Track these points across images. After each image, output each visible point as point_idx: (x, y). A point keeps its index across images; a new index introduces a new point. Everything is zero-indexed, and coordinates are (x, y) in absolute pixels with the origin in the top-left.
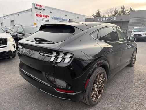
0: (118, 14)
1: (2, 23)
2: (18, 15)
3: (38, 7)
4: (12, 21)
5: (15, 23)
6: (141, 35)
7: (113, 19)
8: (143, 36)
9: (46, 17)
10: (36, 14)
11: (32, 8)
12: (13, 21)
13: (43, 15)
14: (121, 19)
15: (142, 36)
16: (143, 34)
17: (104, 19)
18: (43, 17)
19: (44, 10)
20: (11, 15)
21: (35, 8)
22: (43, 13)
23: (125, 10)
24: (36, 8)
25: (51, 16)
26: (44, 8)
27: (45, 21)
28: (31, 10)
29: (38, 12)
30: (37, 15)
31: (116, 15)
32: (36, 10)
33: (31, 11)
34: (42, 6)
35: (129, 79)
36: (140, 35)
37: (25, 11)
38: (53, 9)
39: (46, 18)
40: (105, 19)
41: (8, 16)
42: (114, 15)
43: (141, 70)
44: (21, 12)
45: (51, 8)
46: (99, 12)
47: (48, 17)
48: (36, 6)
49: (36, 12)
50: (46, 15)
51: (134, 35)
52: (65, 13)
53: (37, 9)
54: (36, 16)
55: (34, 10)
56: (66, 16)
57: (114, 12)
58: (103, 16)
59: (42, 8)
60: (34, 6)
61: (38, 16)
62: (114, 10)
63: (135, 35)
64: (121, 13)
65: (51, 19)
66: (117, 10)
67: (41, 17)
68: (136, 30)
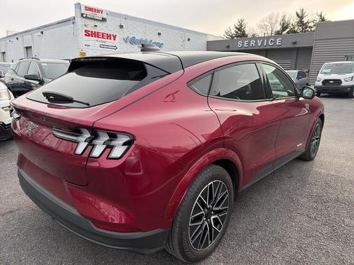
0: (288, 30)
1: (4, 53)
2: (42, 33)
3: (90, 14)
4: (27, 48)
5: (34, 52)
6: (341, 83)
7: (275, 42)
8: (344, 84)
9: (109, 37)
10: (86, 31)
11: (74, 15)
12: (31, 47)
13: (103, 34)
14: (295, 43)
15: (342, 85)
16: (346, 80)
17: (253, 43)
18: (103, 38)
19: (104, 20)
20: (26, 32)
21: (82, 15)
22: (101, 28)
23: (305, 20)
24: (84, 16)
25: (121, 35)
26: (104, 16)
27: (108, 47)
28: (71, 20)
29: (90, 26)
30: (88, 34)
31: (284, 33)
32: (83, 19)
33: (73, 23)
34: (98, 11)
35: (286, 193)
36: (339, 82)
37: (59, 23)
38: (126, 17)
39: (109, 40)
40: (256, 43)
41: (17, 36)
42: (278, 33)
43: (323, 171)
44: (50, 25)
45: (122, 15)
46: (241, 26)
47: (115, 37)
48: (83, 11)
49: (86, 26)
50: (109, 33)
51: (323, 83)
52: (156, 27)
53: (86, 17)
54: (86, 35)
55: (79, 20)
56: (159, 34)
57: (278, 24)
58: (253, 35)
59: (99, 16)
60: (78, 10)
61: (89, 36)
62: (280, 19)
63: (325, 82)
64: (296, 28)
65: (122, 41)
66: (286, 19)
67: (98, 37)
68: (329, 70)
